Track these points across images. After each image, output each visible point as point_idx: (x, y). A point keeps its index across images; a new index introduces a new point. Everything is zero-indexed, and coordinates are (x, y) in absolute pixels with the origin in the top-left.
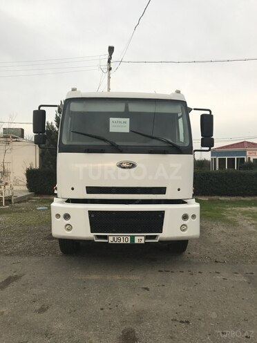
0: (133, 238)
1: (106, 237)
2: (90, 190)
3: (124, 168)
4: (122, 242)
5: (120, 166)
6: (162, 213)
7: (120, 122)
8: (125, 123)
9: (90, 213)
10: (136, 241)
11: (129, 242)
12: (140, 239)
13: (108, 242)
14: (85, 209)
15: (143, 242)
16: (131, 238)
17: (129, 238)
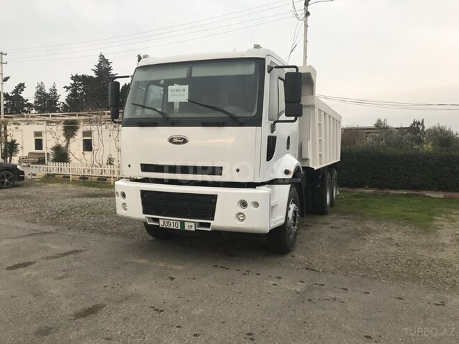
0: (183, 223)
1: (157, 220)
2: (145, 168)
3: (175, 143)
4: (172, 227)
5: (171, 140)
6: (214, 197)
7: (179, 90)
8: (184, 90)
9: (143, 193)
10: (187, 228)
11: (179, 228)
12: (190, 225)
13: (158, 226)
14: (136, 187)
15: (193, 229)
16: (181, 224)
17: (179, 223)
